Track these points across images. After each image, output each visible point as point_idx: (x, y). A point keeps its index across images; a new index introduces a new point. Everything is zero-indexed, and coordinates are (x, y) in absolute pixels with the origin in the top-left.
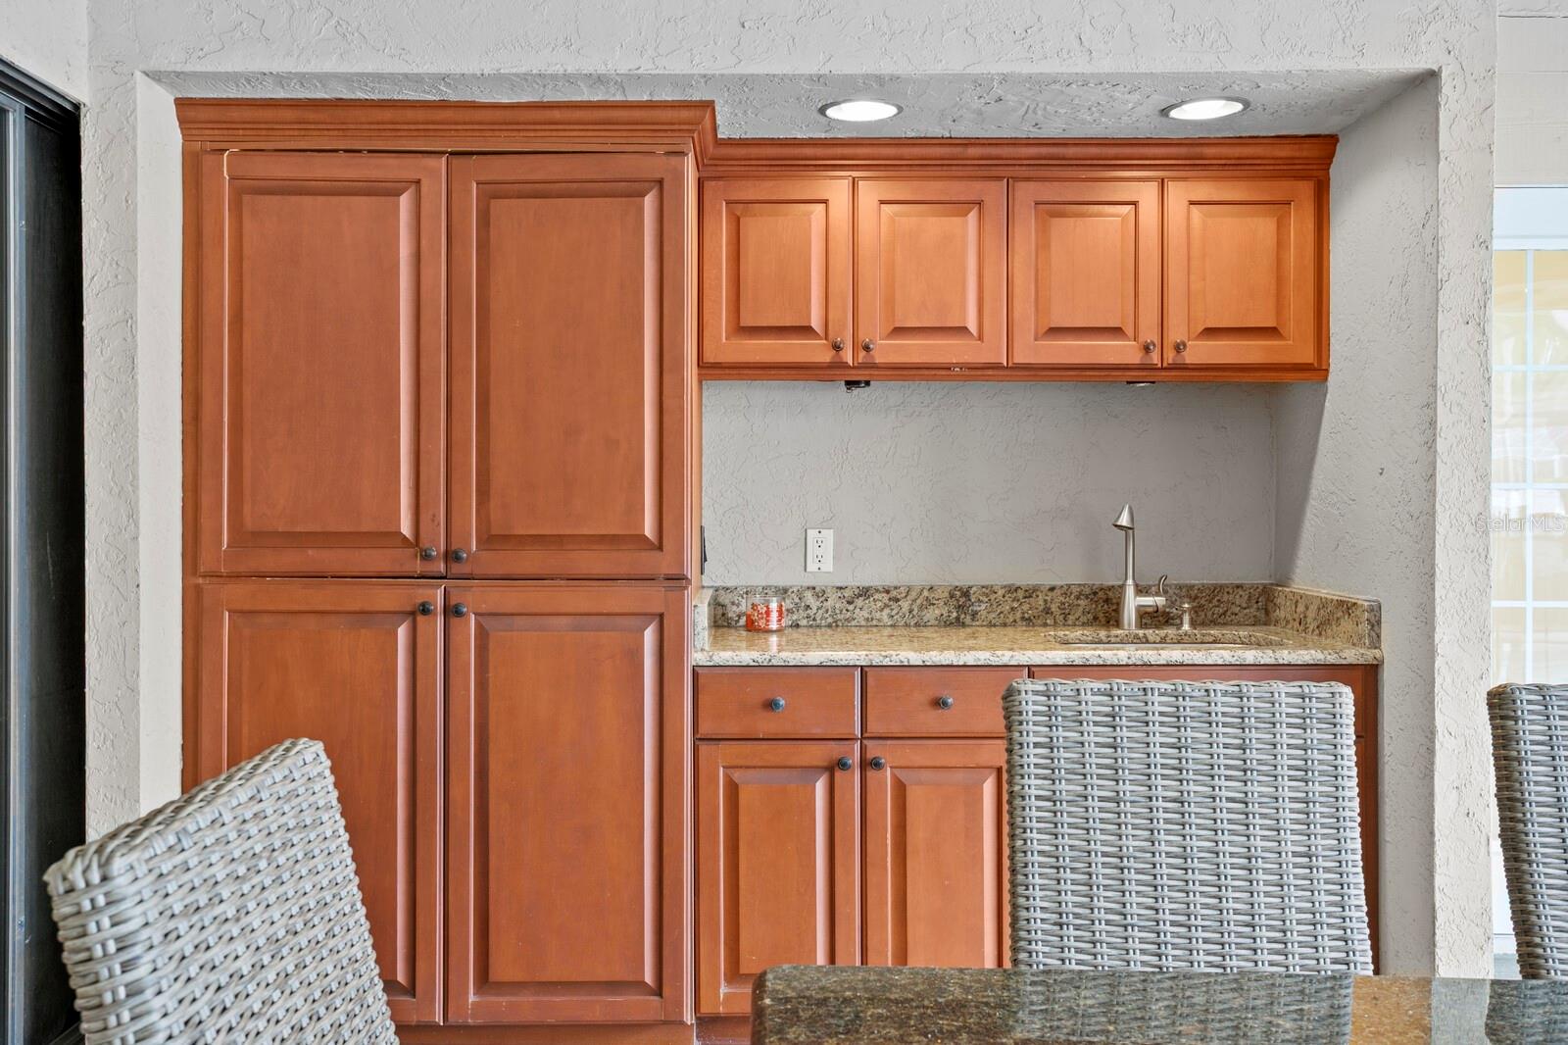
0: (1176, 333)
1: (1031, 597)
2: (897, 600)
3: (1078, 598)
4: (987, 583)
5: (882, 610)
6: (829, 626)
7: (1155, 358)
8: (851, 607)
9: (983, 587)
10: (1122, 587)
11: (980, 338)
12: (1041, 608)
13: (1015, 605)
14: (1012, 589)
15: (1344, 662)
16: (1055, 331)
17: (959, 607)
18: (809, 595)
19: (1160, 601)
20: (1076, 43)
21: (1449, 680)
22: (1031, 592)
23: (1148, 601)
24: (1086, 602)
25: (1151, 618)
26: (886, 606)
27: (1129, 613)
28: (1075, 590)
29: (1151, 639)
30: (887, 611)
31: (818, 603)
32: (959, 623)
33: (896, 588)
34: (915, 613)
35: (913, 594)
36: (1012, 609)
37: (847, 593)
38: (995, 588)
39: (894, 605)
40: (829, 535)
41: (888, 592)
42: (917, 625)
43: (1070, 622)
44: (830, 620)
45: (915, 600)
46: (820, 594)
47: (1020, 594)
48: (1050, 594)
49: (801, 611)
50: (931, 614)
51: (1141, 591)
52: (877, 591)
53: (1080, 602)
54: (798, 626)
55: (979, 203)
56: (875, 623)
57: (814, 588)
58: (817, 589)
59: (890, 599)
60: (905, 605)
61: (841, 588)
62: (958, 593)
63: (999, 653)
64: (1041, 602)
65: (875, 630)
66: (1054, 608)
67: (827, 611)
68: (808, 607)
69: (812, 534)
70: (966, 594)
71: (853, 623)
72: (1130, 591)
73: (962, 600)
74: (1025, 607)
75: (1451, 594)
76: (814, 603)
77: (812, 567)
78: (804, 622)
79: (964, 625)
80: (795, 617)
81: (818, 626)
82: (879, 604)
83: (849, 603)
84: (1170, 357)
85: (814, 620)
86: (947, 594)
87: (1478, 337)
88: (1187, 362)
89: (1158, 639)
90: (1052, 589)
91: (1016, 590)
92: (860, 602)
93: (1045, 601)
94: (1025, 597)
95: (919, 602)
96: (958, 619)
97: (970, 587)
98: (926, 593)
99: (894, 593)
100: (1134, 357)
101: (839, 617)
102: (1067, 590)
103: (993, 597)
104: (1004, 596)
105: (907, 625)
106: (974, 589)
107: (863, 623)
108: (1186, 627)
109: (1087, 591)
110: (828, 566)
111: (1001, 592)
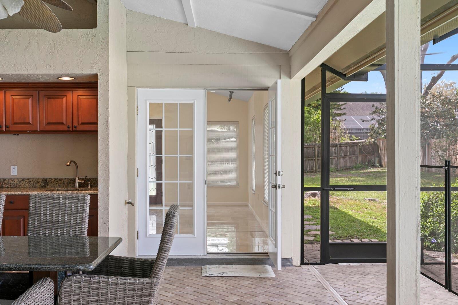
0: (76, 124)
1: (60, 181)
2: (31, 182)
3: (71, 181)
4: (51, 178)
5: (27, 184)
6: (15, 187)
7: (71, 129)
8: (20, 183)
9: (50, 178)
10: (76, 178)
11: (33, 125)
12: (63, 183)
13: (57, 182)
14: (56, 179)
15: (95, 194)
16: (49, 124)
17: (44, 183)
18: (11, 181)
19: (83, 181)
20: (24, 68)
21: (101, 196)
22: (60, 180)
23: (80, 181)
24: (73, 182)
25: (80, 185)
26: (28, 183)
27: (77, 184)
28: (70, 179)
29: (80, 190)
30: (28, 184)
31: (13, 182)
32: (44, 187)
33: (30, 179)
34: (35, 184)
35: (34, 180)
36: (56, 183)
37: (19, 180)
38: (52, 179)
39: (30, 183)
40: (16, 167)
41: (28, 180)
42: (35, 187)
43: (69, 186)
44: (15, 186)
45: (34, 182)
46: (13, 180)
47: (58, 180)
48: (64, 180)
49: (9, 184)
50: (38, 185)
51: (79, 179)
52: (26, 179)
53: (71, 182)
54: (8, 187)
55: (33, 96)
56: (25, 187)
57: (12, 179)
58: (13, 179)
59: (29, 181)
60: (32, 183)
61: (18, 179)
62: (44, 180)
63: (23, 192)
64: (63, 182)
65: (26, 188)
66: (65, 183)
67: (15, 184)
68: (11, 183)
69: (12, 167)
70: (46, 180)
71: (21, 187)
72: (77, 179)
73: (45, 181)
74: (59, 183)
75: (101, 179)
76: (12, 182)
77: (12, 174)
78: (10, 187)
79: (45, 187)
80: (8, 185)
81: (13, 187)
82: (27, 182)
83: (20, 182)
84: (74, 129)
85: (12, 186)
86: (41, 180)
87: (106, 128)
88: (78, 130)
89: (81, 190)
90: (65, 179)
91: (57, 179)
92: (22, 182)
93: (64, 182)
94: (59, 181)
95: (35, 182)
96: (44, 185)
97: (47, 179)
98: (37, 180)
99: (30, 180)
100: (66, 129)
101: (18, 185)
102: (68, 179)
103: (52, 181)
104: (54, 181)
105: (33, 187)
106: (48, 179)
107: (23, 187)
108: (89, 187)
109: (73, 179)
110: (16, 174)
111: (54, 180)
